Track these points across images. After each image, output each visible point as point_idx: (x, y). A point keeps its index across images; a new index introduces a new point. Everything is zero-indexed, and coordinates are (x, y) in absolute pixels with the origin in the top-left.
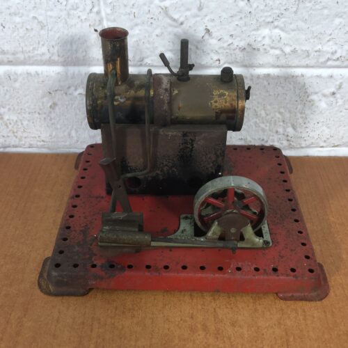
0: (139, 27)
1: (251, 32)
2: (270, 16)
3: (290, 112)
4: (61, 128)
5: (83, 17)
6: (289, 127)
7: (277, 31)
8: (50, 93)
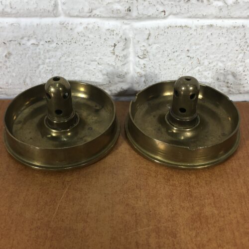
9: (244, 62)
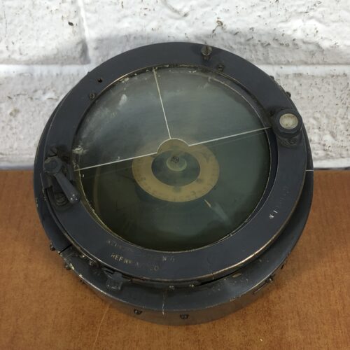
0: (129, 19)
1: (277, 23)
2: (304, 5)
3: (328, 117)
4: (24, 139)
5: (54, 8)
6: (326, 134)
7: (313, 22)
8: (10, 98)
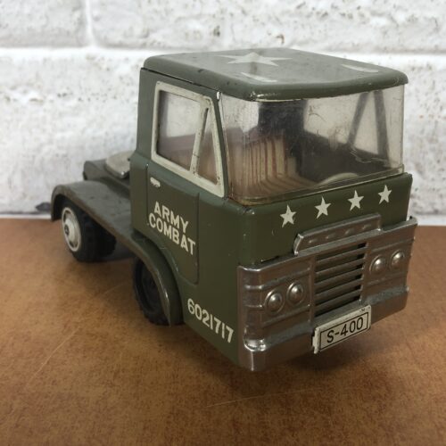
9: (437, 141)
